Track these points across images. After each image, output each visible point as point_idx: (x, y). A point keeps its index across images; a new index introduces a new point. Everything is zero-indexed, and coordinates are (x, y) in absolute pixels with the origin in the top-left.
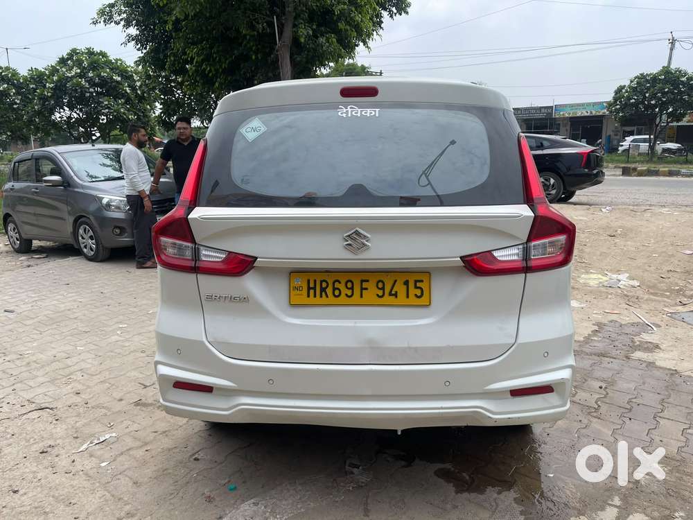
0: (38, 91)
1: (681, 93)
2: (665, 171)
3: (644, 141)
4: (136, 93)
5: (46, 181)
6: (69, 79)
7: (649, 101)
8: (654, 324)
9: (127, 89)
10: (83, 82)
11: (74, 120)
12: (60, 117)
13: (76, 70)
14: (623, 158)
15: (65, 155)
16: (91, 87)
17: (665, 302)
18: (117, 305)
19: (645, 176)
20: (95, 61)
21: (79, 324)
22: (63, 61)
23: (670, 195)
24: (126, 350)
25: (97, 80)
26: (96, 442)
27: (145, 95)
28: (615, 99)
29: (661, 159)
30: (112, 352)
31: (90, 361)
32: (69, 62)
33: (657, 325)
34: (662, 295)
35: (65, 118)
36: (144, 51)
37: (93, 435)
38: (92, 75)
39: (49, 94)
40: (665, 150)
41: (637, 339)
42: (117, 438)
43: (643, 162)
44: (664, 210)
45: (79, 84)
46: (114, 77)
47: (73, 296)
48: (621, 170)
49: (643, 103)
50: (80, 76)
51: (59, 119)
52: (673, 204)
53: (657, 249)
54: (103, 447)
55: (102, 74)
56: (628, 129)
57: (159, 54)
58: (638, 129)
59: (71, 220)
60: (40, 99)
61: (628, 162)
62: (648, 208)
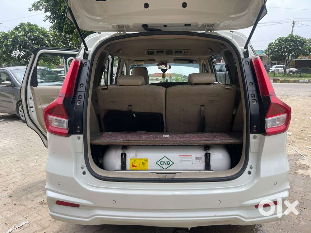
0: (5, 42)
1: (298, 46)
2: (292, 81)
3: (281, 67)
4: (51, 43)
5: (3, 84)
6: (19, 37)
7: (283, 50)
8: (303, 154)
9: (47, 41)
10: (26, 38)
11: (21, 56)
12: (15, 55)
13: (22, 33)
14: (272, 75)
15: (13, 71)
16: (29, 41)
17: (306, 143)
18: (36, 146)
19: (283, 82)
20: (32, 28)
21: (15, 156)
22: (17, 29)
23: (296, 91)
24: (38, 171)
25: (32, 37)
26: (17, 226)
27: (55, 44)
28: (269, 49)
29: (289, 75)
30: (30, 172)
31: (18, 177)
32: (20, 29)
33: (305, 155)
34: (304, 139)
35: (17, 55)
36: (54, 23)
37: (16, 223)
38: (30, 35)
39: (10, 44)
40: (290, 71)
41: (297, 163)
42: (29, 224)
43: (281, 77)
44: (295, 98)
45: (24, 39)
46: (40, 36)
47: (14, 141)
48: (273, 80)
49: (281, 50)
50: (24, 35)
51: (14, 55)
52: (298, 95)
53: (297, 116)
54: (21, 230)
55: (35, 34)
56: (273, 62)
57: (61, 25)
58: (278, 62)
59: (15, 102)
60: (5, 46)
61: (274, 76)
62: (287, 97)
